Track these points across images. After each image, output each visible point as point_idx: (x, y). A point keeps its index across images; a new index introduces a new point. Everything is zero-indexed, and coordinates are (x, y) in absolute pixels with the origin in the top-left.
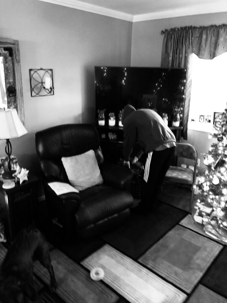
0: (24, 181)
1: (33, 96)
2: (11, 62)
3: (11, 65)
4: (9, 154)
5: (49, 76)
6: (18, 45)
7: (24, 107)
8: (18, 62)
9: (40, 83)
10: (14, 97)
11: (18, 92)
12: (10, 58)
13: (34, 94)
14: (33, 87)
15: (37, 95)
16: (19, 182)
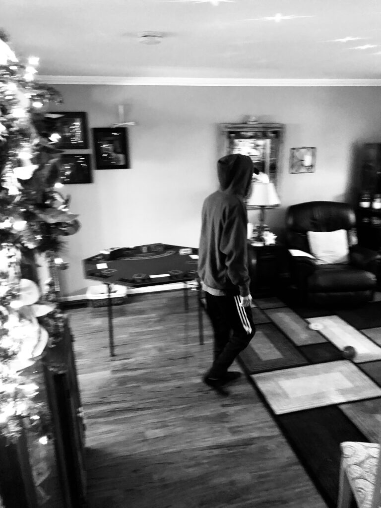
0: (271, 244)
1: (291, 173)
5: (311, 154)
9: (300, 160)
12: (276, 140)
15: (298, 172)
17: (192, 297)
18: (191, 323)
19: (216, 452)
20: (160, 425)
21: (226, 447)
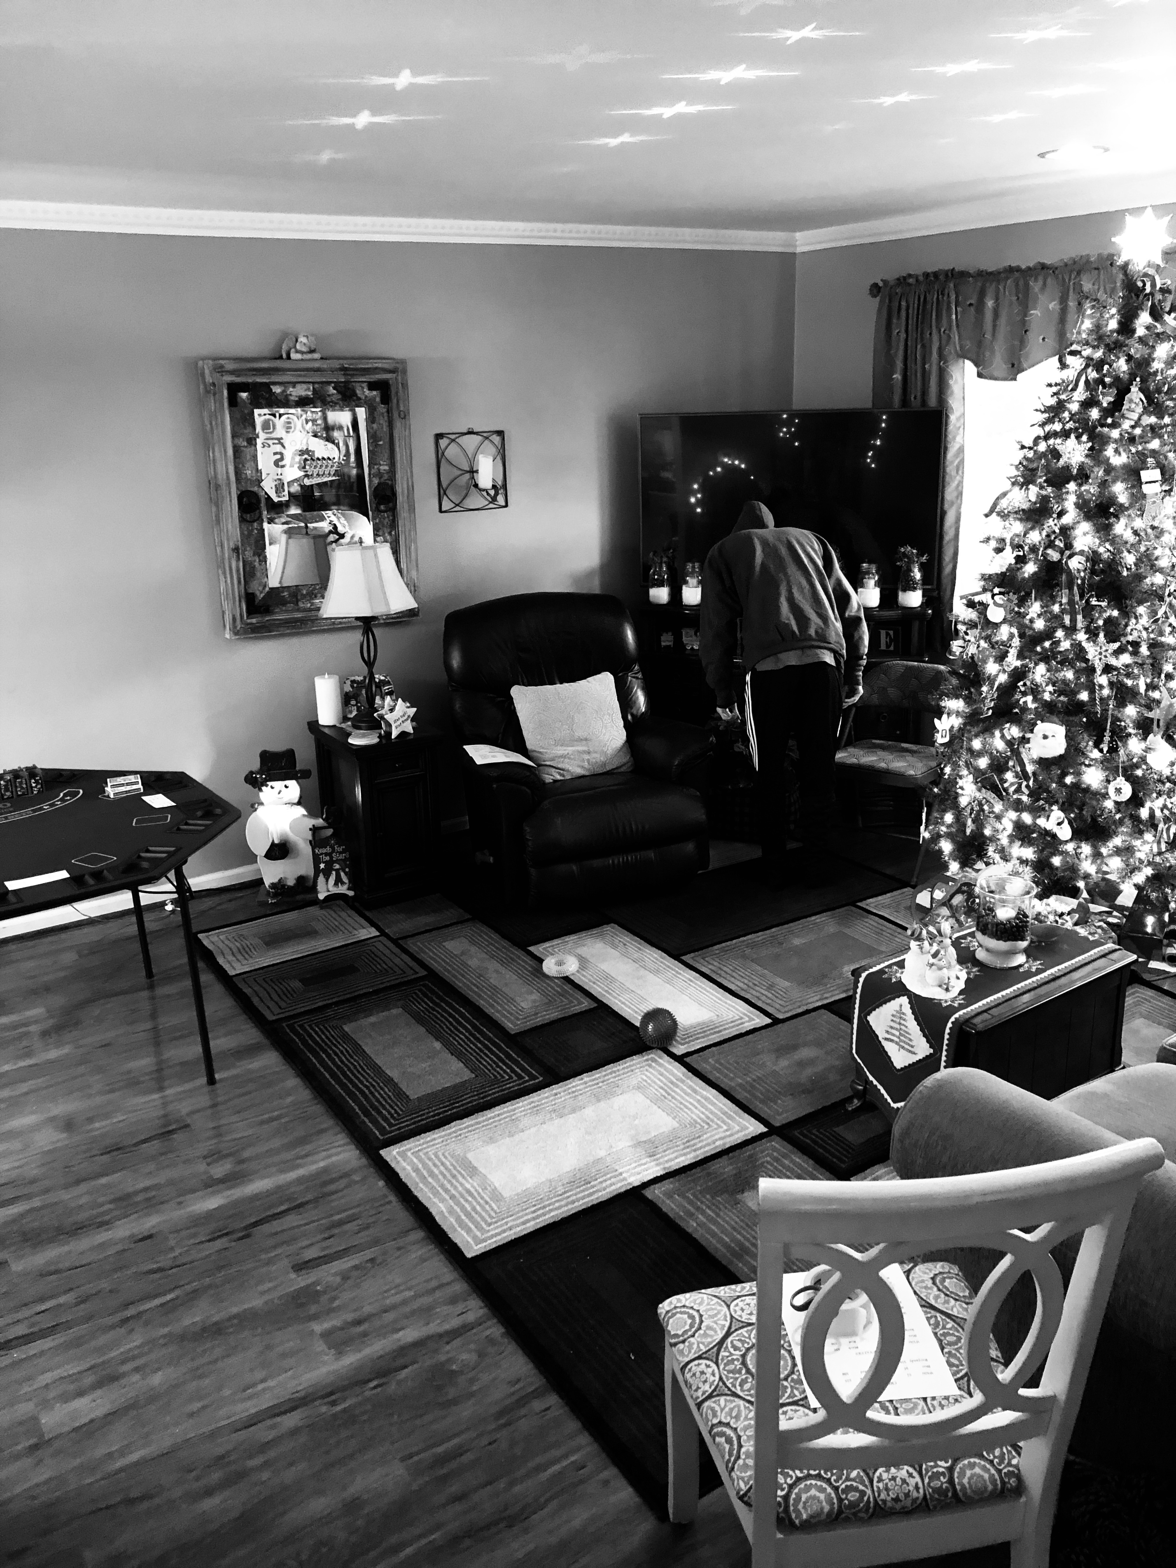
0: (403, 734)
1: (445, 512)
2: (386, 418)
3: (385, 428)
4: (370, 664)
5: (493, 450)
6: (404, 372)
7: (415, 543)
8: (404, 418)
9: (467, 472)
10: (390, 513)
11: (401, 499)
12: (382, 408)
13: (446, 505)
14: (444, 484)
15: (458, 508)
16: (391, 734)
17: (164, 933)
18: (168, 1021)
19: (291, 1421)
20: (89, 1380)
21: (323, 1397)
